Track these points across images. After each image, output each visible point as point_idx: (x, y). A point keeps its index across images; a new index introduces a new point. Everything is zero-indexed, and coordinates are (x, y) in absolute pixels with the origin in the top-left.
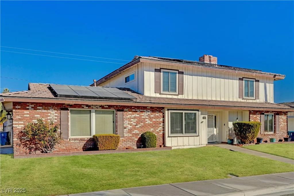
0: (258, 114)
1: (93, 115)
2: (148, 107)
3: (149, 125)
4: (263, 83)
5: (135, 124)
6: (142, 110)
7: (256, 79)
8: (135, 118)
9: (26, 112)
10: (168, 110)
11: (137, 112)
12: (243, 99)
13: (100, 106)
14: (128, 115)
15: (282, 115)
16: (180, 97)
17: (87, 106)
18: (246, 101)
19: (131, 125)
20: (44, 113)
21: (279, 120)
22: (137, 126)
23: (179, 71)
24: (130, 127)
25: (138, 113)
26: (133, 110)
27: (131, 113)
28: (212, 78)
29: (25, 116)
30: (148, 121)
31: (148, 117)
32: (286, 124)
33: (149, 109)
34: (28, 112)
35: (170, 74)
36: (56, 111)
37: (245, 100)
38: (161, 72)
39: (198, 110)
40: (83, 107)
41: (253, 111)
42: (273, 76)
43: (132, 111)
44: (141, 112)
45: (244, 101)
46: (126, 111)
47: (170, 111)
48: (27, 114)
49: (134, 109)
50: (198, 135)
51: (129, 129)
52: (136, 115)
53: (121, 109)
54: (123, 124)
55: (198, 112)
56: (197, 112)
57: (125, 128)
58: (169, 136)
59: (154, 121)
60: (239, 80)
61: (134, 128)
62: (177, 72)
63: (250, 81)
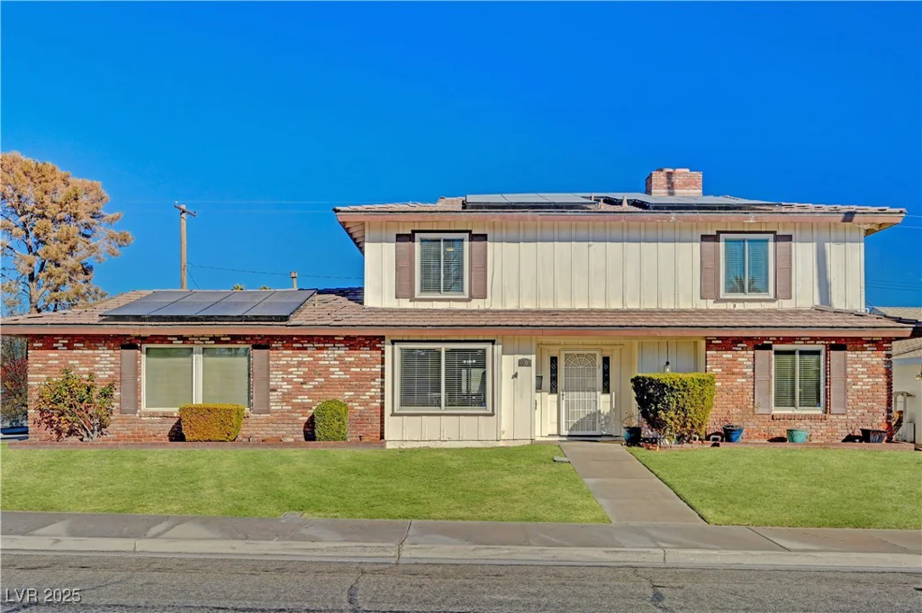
0: (743, 349)
1: (198, 360)
2: (337, 336)
3: (342, 382)
4: (812, 242)
5: (302, 380)
6: (322, 345)
7: (780, 233)
8: (300, 364)
9: (52, 354)
10: (393, 342)
11: (306, 349)
12: (718, 300)
13: (211, 339)
14: (283, 357)
15: (865, 349)
16: (476, 304)
17: (180, 338)
18: (730, 306)
19: (289, 381)
20: (87, 355)
21: (846, 368)
22: (304, 386)
23: (473, 233)
24: (286, 387)
25: (309, 352)
26: (294, 345)
27: (290, 352)
28: (591, 243)
29: (50, 362)
30: (338, 374)
31: (337, 362)
32: (882, 380)
33: (340, 342)
34: (57, 355)
35: (442, 243)
36: (111, 352)
37: (728, 304)
38: (414, 241)
39: (493, 342)
40: (171, 342)
41: (718, 338)
43: (293, 349)
44: (318, 349)
45: (722, 306)
46: (276, 349)
47: (397, 346)
48: (56, 359)
49: (297, 342)
50: (490, 412)
51: (284, 394)
52: (305, 357)
53: (263, 343)
54: (268, 380)
57: (274, 390)
58: (395, 411)
59: (356, 373)
60: (702, 240)
61: (299, 389)
62: (466, 235)
63: (749, 241)
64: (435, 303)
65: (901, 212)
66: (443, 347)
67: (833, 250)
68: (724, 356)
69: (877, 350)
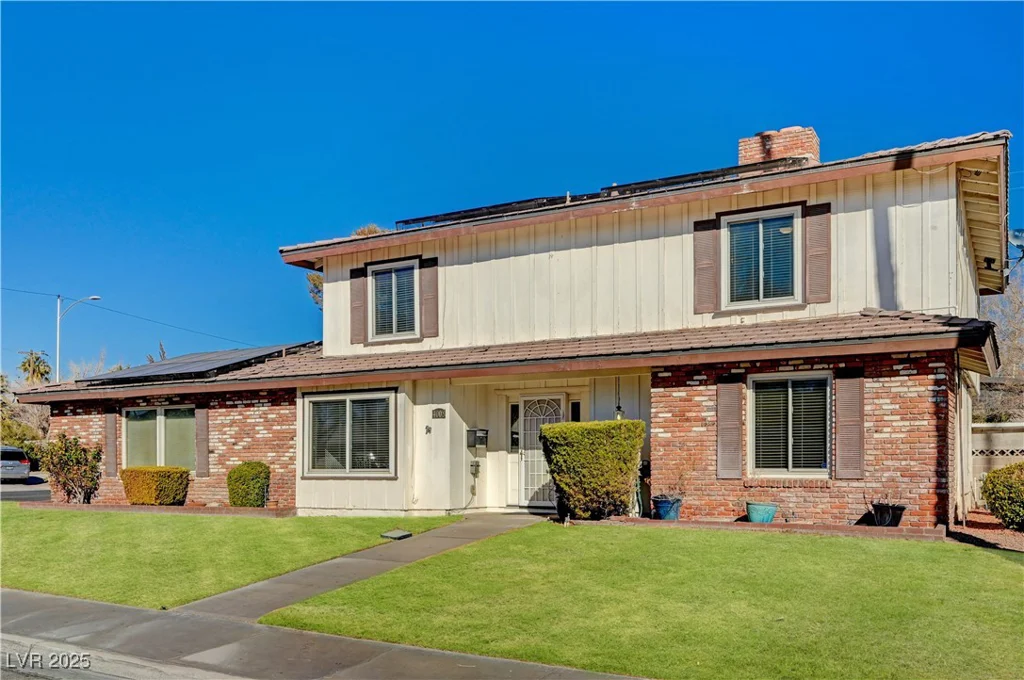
0: (702, 383)
1: (160, 419)
2: (261, 390)
3: (266, 442)
4: (866, 209)
5: (233, 440)
6: (249, 402)
7: (812, 202)
8: (233, 423)
9: (64, 420)
10: (304, 395)
11: (235, 406)
12: (719, 314)
13: (166, 400)
14: (219, 416)
15: (896, 373)
16: (429, 344)
17: (145, 399)
18: (736, 320)
19: (224, 442)
20: (84, 420)
21: (862, 405)
22: (236, 447)
23: (424, 258)
24: (222, 448)
25: (239, 409)
26: (228, 403)
27: (224, 410)
28: (553, 253)
30: (262, 433)
31: (262, 420)
33: (264, 397)
35: (393, 274)
36: (99, 416)
37: (733, 317)
38: (366, 276)
39: (396, 390)
40: (138, 405)
41: (667, 369)
42: (892, 159)
43: (226, 407)
44: (247, 406)
46: (214, 407)
47: (307, 400)
48: (66, 424)
49: (229, 399)
50: (393, 475)
51: (220, 455)
52: (235, 415)
53: (204, 401)
54: (208, 440)
55: (393, 394)
56: (391, 396)
57: (212, 452)
58: (306, 475)
59: (278, 431)
60: (696, 230)
61: (231, 452)
62: (416, 262)
63: (765, 221)
64: (387, 346)
65: (997, 137)
66: (348, 398)
67: (901, 216)
68: (675, 394)
69: (918, 374)
